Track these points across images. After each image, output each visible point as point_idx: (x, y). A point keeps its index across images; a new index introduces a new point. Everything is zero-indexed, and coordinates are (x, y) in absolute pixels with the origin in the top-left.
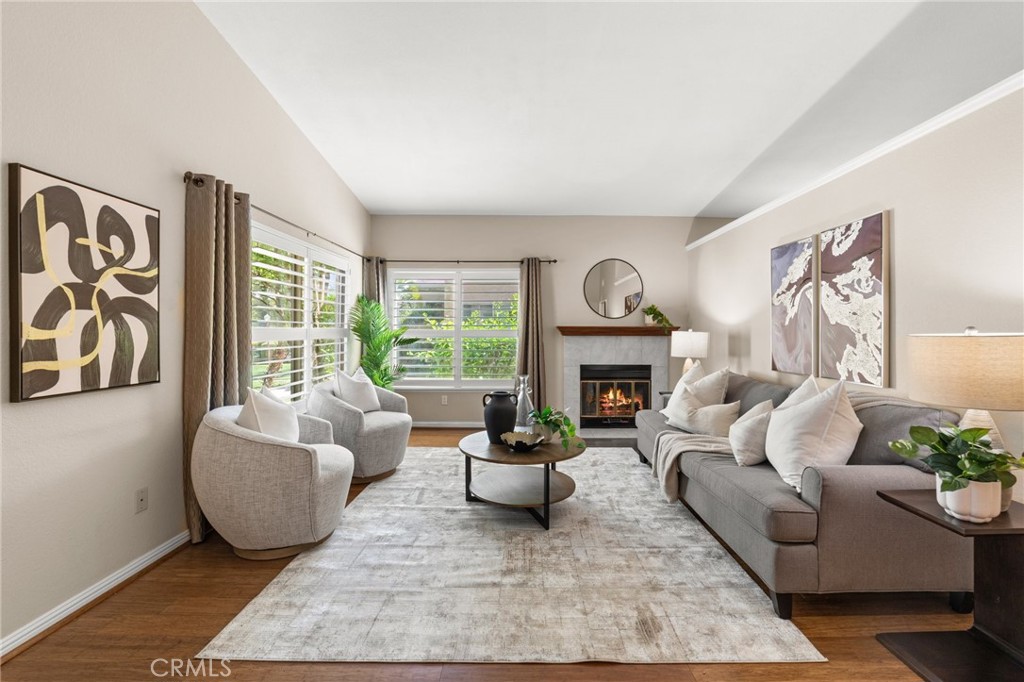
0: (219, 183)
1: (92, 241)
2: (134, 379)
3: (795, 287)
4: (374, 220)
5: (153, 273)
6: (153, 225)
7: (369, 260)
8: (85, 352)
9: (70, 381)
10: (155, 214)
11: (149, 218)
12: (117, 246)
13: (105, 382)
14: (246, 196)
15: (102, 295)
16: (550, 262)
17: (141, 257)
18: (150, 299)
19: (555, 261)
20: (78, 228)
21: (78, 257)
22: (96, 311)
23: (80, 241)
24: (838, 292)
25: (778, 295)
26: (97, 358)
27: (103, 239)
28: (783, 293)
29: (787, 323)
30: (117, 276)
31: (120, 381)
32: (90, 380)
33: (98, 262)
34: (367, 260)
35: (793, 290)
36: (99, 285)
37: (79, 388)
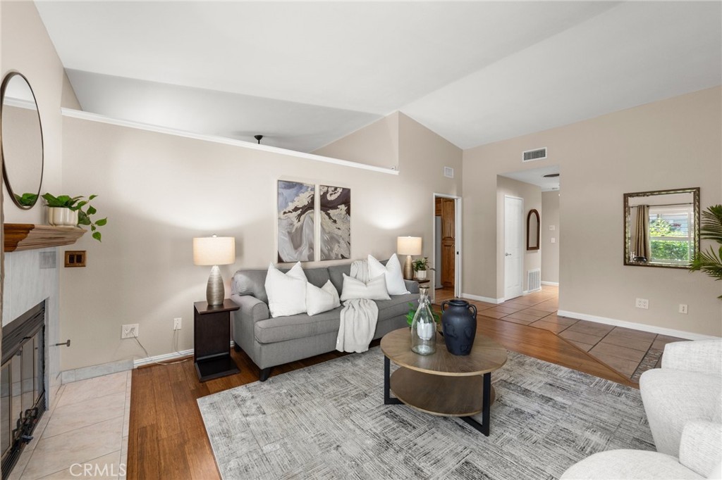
3: (301, 210)
24: (330, 218)
25: (285, 213)
28: (289, 212)
29: (294, 231)
35: (299, 212)
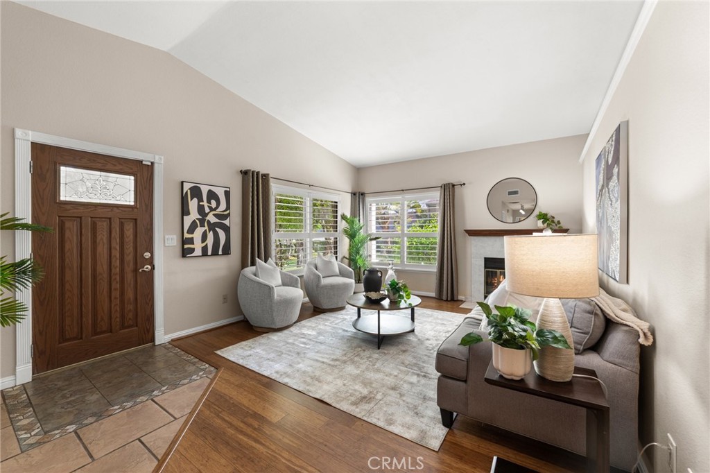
0: (253, 172)
1: (205, 203)
2: (220, 252)
4: (358, 171)
5: (228, 212)
6: (227, 194)
7: (355, 194)
8: (203, 242)
9: (198, 252)
10: (228, 189)
11: (225, 191)
12: (214, 204)
13: (209, 253)
14: (268, 174)
15: (209, 221)
16: (461, 185)
17: (223, 206)
18: (226, 222)
19: (464, 184)
20: (200, 199)
21: (201, 209)
22: (206, 228)
23: (201, 203)
26: (207, 244)
27: (209, 202)
30: (214, 215)
31: (215, 253)
32: (205, 252)
33: (207, 210)
34: (354, 194)
36: (207, 218)
37: (201, 255)
